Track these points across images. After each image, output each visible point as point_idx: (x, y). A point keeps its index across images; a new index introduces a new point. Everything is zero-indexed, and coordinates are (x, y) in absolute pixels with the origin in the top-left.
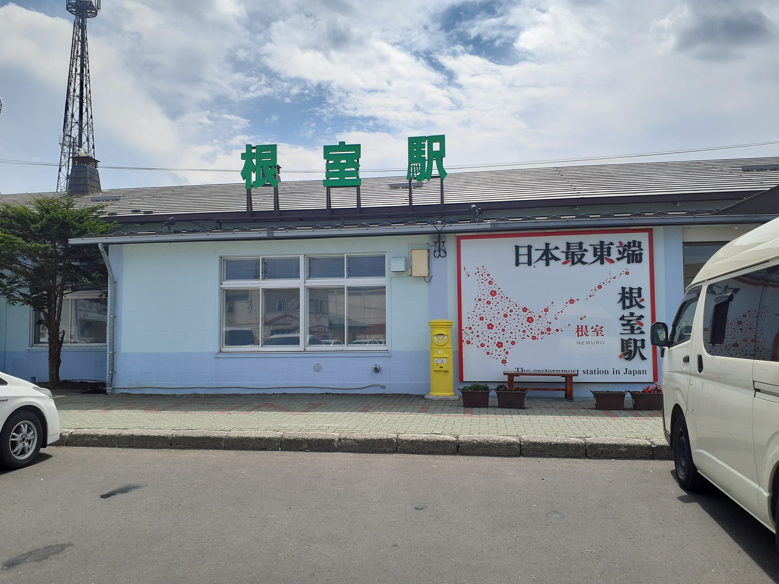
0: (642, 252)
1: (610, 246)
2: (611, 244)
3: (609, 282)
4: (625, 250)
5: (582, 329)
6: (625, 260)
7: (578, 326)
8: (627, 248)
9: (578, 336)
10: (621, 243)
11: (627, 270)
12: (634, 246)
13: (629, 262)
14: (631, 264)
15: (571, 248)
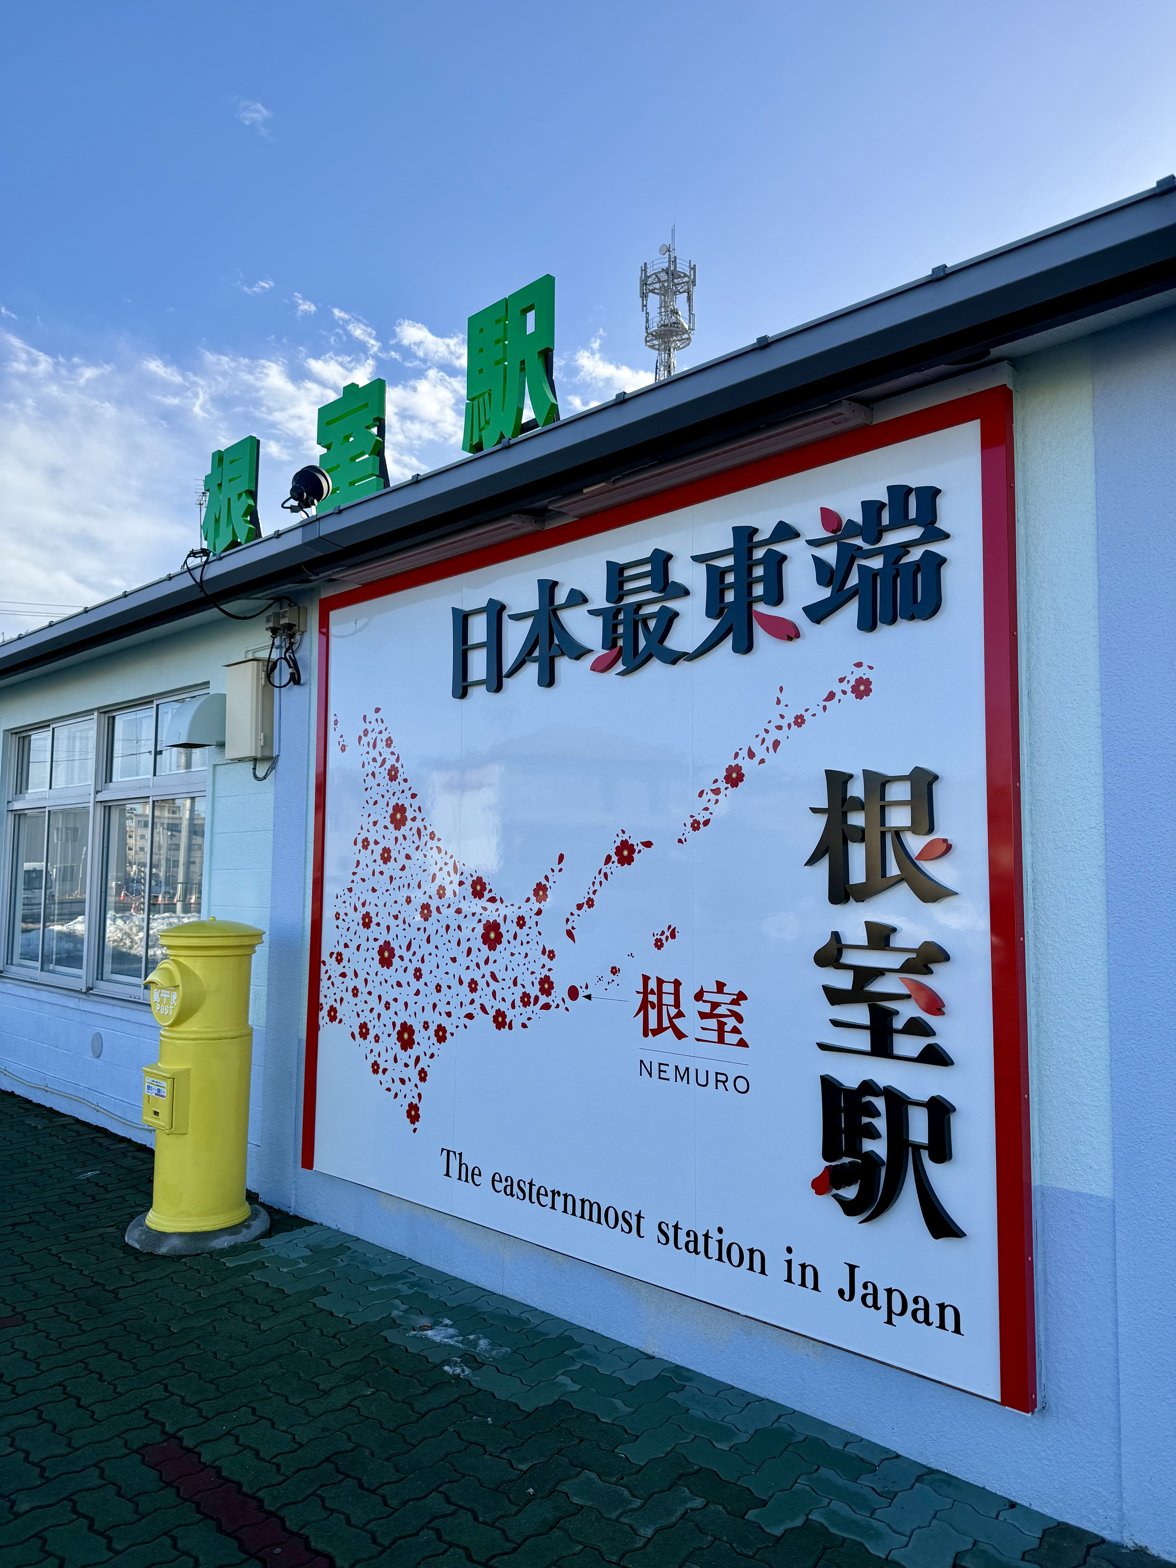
0: (937, 548)
1: (780, 548)
2: (785, 532)
3: (776, 744)
4: (848, 556)
5: (660, 999)
6: (851, 611)
7: (646, 979)
8: (858, 542)
9: (646, 1034)
10: (829, 517)
11: (859, 673)
12: (900, 521)
13: (868, 623)
14: (884, 632)
15: (629, 586)
